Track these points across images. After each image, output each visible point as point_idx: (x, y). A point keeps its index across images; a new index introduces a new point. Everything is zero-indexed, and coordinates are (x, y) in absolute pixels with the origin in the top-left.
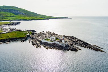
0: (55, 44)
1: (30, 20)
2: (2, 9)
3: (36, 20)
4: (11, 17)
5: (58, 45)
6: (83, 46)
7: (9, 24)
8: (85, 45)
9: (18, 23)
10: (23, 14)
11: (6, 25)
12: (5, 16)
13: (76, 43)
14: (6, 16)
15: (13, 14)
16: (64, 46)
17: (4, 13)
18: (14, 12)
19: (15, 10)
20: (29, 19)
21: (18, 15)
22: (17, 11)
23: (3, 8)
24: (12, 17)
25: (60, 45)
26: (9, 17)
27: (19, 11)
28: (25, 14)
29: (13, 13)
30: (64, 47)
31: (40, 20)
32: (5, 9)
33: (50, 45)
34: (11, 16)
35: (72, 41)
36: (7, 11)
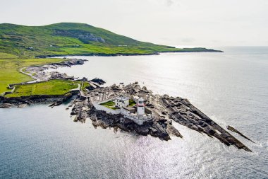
0: (120, 116)
1: (113, 55)
2: (57, 30)
3: (127, 55)
4: (73, 47)
5: (127, 119)
6: (195, 126)
7: (57, 64)
8: (201, 124)
9: (79, 63)
10: (100, 41)
11: (51, 66)
12: (60, 45)
13: (180, 118)
14: (62, 45)
15: (78, 42)
16: (141, 123)
17: (60, 38)
18: (81, 36)
19: (84, 33)
20: (111, 53)
21: (88, 43)
22: (89, 33)
23: (61, 28)
24: (75, 47)
25: (130, 120)
26: (68, 46)
27: (94, 33)
28: (106, 40)
29: (80, 39)
30: (139, 126)
31: (136, 54)
32: (63, 31)
33: (110, 117)
34: (74, 45)
35: (172, 110)
36: (68, 35)
